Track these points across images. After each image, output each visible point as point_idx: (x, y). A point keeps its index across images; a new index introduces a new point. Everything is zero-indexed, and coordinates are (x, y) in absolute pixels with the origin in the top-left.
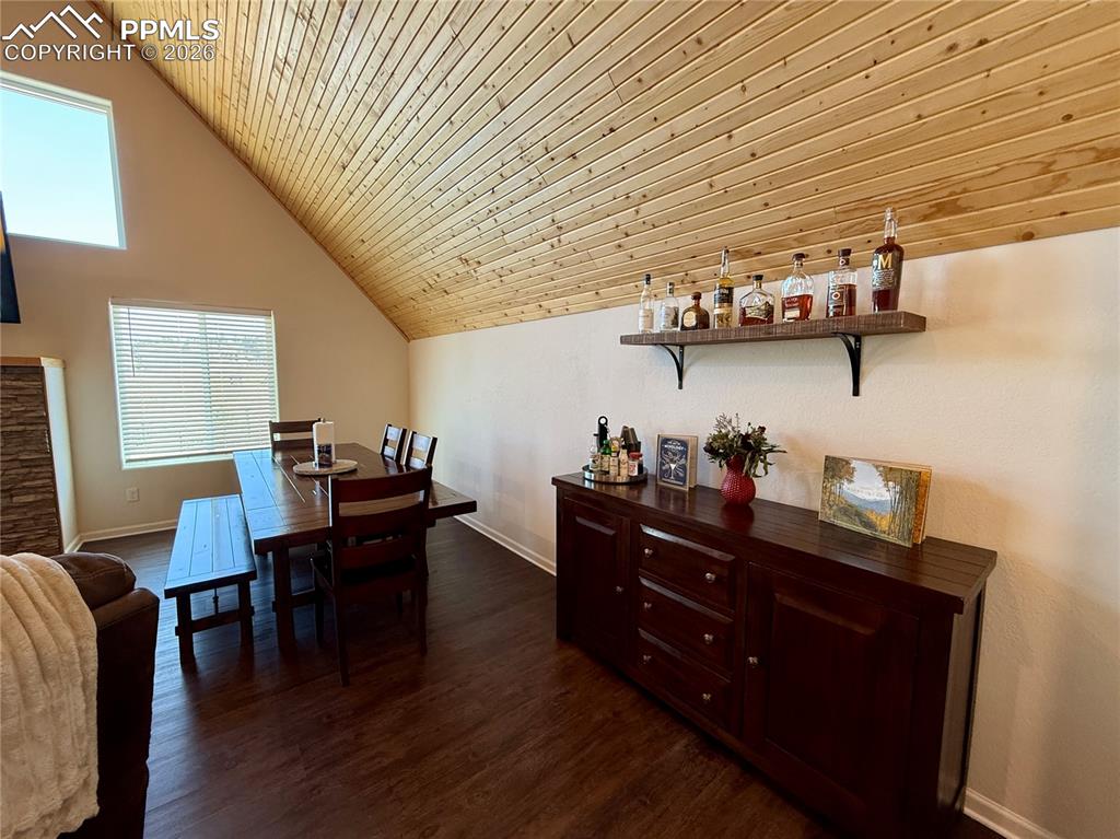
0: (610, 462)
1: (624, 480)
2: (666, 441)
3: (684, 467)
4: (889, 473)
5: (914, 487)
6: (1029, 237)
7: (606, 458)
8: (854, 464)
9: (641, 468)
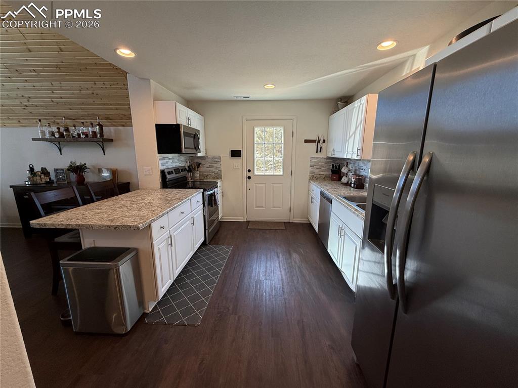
0: (37, 179)
1: (43, 182)
2: (57, 170)
3: (64, 176)
4: (108, 169)
5: (114, 173)
6: (124, 126)
7: (35, 178)
8: (103, 169)
9: (50, 179)
